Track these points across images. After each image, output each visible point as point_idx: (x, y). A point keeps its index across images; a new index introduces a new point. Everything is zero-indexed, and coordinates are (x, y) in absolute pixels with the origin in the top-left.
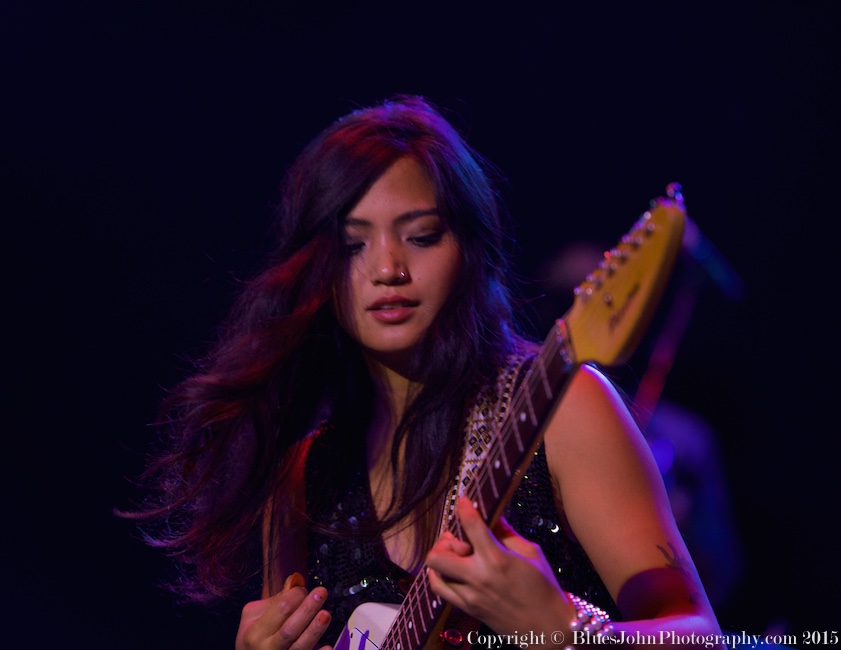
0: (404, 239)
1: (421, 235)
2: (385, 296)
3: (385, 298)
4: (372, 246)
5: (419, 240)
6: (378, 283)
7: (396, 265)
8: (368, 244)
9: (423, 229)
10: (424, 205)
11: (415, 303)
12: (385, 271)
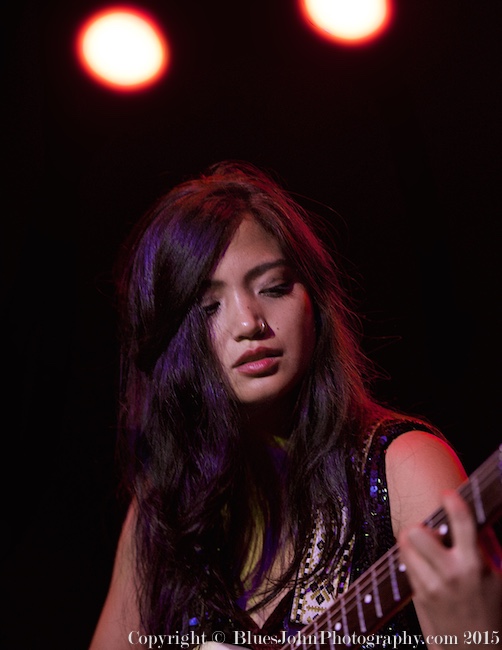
0: (256, 292)
1: (272, 285)
2: (249, 349)
3: (251, 352)
4: (227, 304)
5: (272, 290)
6: (240, 338)
7: (256, 317)
8: (223, 302)
9: (274, 280)
10: (269, 257)
11: (279, 353)
12: (246, 324)
